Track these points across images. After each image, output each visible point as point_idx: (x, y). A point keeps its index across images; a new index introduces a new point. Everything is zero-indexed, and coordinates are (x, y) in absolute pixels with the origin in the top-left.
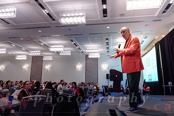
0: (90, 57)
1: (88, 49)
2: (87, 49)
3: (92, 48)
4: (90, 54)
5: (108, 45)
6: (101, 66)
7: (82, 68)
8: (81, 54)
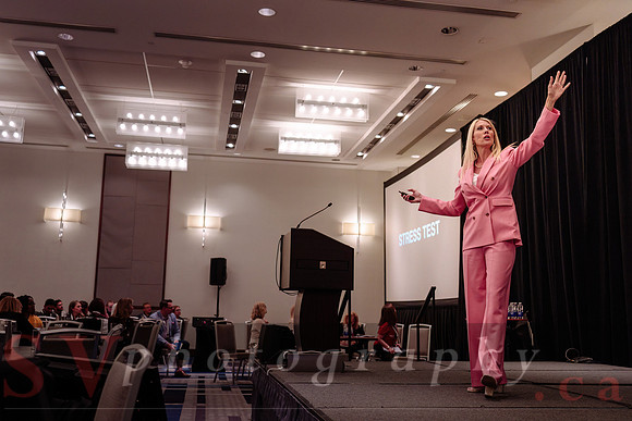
0: (131, 161)
2: (122, 120)
3: (152, 118)
4: (138, 149)
7: (78, 218)
8: (81, 144)
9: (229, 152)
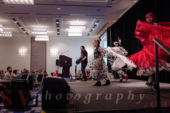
2: (33, 31)
3: (39, 30)
4: (37, 36)
5: (58, 27)
6: (49, 51)
7: (26, 52)
8: (26, 36)
9: (58, 36)
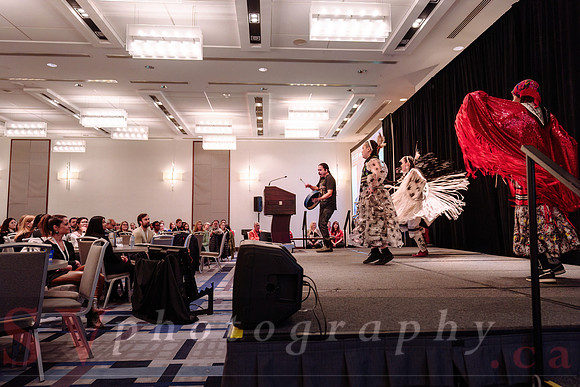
1: (202, 123)
2: (198, 125)
3: (214, 123)
5: (261, 115)
6: (238, 175)
7: (182, 178)
8: (180, 137)
9: (260, 137)
